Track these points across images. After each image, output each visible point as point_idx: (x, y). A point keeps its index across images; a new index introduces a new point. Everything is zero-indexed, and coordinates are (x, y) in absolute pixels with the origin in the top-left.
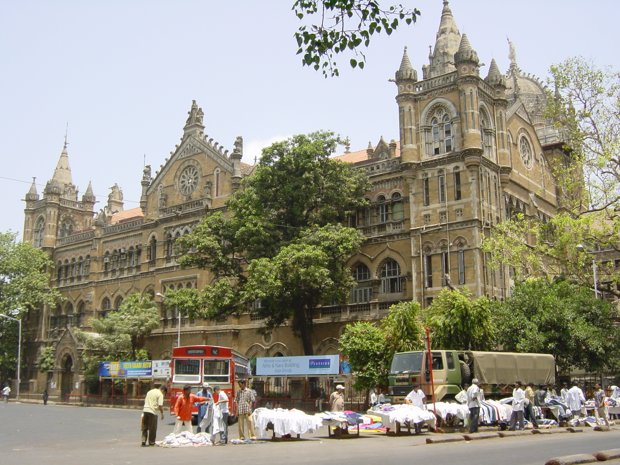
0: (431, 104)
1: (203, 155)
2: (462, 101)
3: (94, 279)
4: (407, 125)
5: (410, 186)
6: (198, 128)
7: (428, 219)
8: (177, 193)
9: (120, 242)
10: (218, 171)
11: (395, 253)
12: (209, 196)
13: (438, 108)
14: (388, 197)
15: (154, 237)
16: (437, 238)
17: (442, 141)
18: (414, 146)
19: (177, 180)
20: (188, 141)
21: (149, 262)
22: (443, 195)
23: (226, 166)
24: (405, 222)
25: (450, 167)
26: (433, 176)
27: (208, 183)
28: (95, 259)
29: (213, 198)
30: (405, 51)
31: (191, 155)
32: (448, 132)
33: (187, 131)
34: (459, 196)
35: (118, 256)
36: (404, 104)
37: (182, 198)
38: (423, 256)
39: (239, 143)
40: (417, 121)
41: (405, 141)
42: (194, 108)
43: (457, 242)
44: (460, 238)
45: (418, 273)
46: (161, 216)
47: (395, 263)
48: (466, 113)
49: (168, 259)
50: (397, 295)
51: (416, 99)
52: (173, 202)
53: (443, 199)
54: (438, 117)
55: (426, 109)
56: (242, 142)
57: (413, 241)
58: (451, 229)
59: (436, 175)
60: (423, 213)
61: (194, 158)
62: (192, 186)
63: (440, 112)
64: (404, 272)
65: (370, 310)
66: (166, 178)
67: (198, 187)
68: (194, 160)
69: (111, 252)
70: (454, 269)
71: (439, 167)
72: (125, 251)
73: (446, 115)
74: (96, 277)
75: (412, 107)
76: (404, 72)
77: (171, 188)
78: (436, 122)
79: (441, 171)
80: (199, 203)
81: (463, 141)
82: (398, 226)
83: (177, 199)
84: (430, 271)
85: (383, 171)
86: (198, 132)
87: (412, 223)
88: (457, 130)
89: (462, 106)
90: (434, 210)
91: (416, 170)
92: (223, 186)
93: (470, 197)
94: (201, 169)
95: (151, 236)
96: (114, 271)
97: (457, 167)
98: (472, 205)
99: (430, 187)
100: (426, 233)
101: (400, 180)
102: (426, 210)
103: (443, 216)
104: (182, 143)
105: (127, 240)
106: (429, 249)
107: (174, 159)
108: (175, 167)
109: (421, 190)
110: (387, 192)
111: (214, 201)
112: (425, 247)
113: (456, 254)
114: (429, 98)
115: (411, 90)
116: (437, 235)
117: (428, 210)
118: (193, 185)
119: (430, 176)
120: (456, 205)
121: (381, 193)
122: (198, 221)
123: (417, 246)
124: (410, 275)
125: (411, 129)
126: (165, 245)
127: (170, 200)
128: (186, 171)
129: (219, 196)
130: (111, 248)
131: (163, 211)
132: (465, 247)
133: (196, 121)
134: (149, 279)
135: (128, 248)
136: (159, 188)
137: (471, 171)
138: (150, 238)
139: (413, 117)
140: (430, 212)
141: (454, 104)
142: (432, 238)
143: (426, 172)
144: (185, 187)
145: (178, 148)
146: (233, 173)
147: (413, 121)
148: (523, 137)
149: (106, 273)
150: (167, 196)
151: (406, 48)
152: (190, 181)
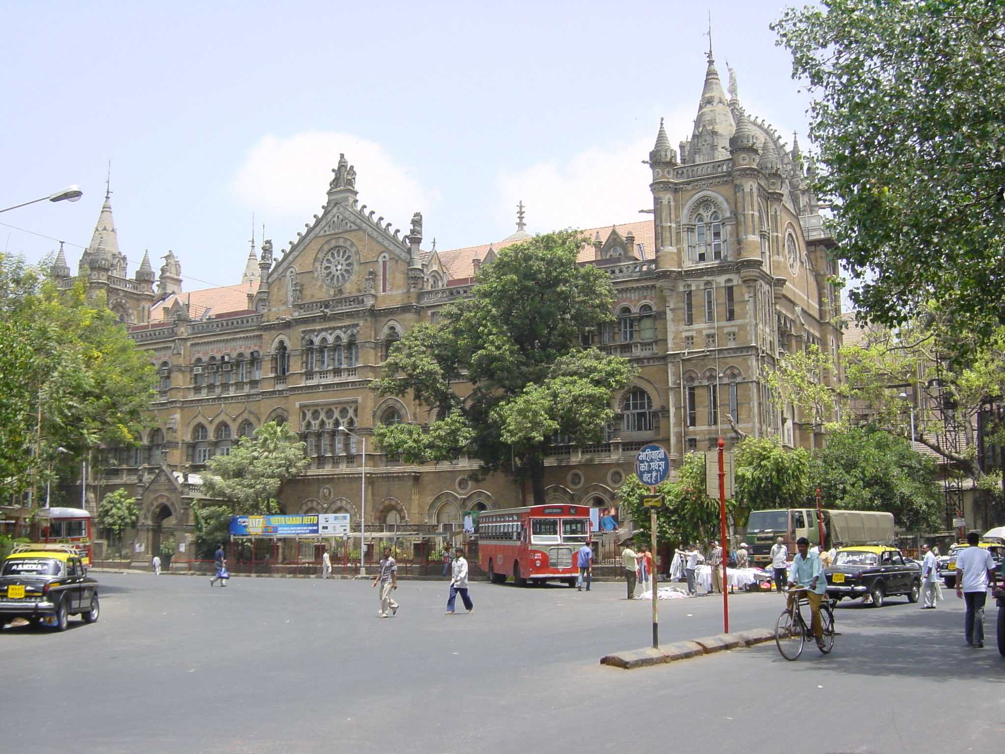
0: (697, 196)
1: (361, 233)
2: (740, 200)
3: (179, 397)
4: (666, 222)
5: (668, 299)
6: (350, 195)
7: (690, 341)
8: (319, 283)
9: (221, 345)
10: (385, 257)
11: (645, 382)
12: (373, 292)
13: (705, 203)
14: (635, 310)
15: (282, 342)
16: (702, 366)
17: (710, 245)
18: (673, 249)
19: (318, 265)
20: (335, 210)
21: (275, 377)
22: (710, 314)
23: (398, 251)
24: (660, 343)
25: (721, 280)
26: (698, 289)
27: (371, 273)
28: (180, 369)
29: (378, 295)
30: (662, 124)
31: (340, 231)
32: (717, 235)
33: (333, 197)
34: (731, 316)
35: (217, 366)
36: (661, 195)
37: (328, 291)
38: (684, 388)
39: (417, 222)
40: (677, 217)
41: (662, 242)
42: (342, 164)
43: (728, 372)
44: (732, 367)
45: (678, 408)
46: (296, 315)
47: (643, 393)
48: (744, 215)
49: (309, 375)
50: (647, 435)
51: (676, 189)
52: (313, 296)
53: (711, 318)
54: (705, 215)
55: (690, 203)
56: (421, 219)
57: (671, 369)
58: (721, 356)
59: (702, 287)
60: (684, 335)
61: (346, 236)
62: (342, 275)
63: (707, 208)
64: (656, 405)
65: (609, 451)
66: (300, 260)
67: (354, 277)
68: (346, 239)
69: (205, 359)
70: (723, 405)
71: (706, 278)
72: (230, 358)
73: (715, 212)
74: (181, 394)
75: (672, 199)
76: (663, 153)
77: (309, 276)
78: (701, 220)
79: (708, 283)
80: (358, 300)
81: (740, 249)
82: (648, 347)
83: (320, 291)
84: (693, 406)
85: (629, 276)
86: (351, 200)
87: (669, 346)
88: (731, 234)
89: (740, 205)
90: (699, 331)
91: (676, 279)
92: (394, 278)
93: (745, 318)
94: (357, 253)
95: (277, 340)
96: (211, 387)
97: (729, 280)
98: (748, 328)
99: (693, 303)
100: (689, 360)
101: (651, 290)
102: (688, 330)
103: (711, 339)
104: (325, 214)
105: (232, 344)
106: (692, 379)
107: (312, 235)
108: (315, 246)
109: (681, 305)
110: (634, 303)
111: (379, 299)
112: (687, 375)
113: (727, 387)
114: (693, 189)
115: (671, 176)
116: (702, 363)
117: (692, 330)
118: (345, 274)
119: (693, 288)
120: (729, 327)
121: (625, 304)
122: (357, 325)
123: (676, 374)
124: (665, 411)
125: (670, 227)
126: (302, 355)
127: (308, 292)
128: (333, 254)
129: (388, 293)
130: (205, 353)
131: (300, 307)
132: (739, 380)
133: (346, 184)
134: (276, 400)
135: (234, 355)
136: (288, 274)
137: (749, 287)
138: (276, 344)
139: (673, 211)
140: (694, 334)
141: (726, 200)
142: (695, 365)
143: (689, 283)
144: (331, 276)
145: (318, 221)
146: (410, 262)
147: (673, 217)
148: (790, 234)
149: (197, 390)
150: (302, 286)
151: (662, 119)
152: (339, 267)
